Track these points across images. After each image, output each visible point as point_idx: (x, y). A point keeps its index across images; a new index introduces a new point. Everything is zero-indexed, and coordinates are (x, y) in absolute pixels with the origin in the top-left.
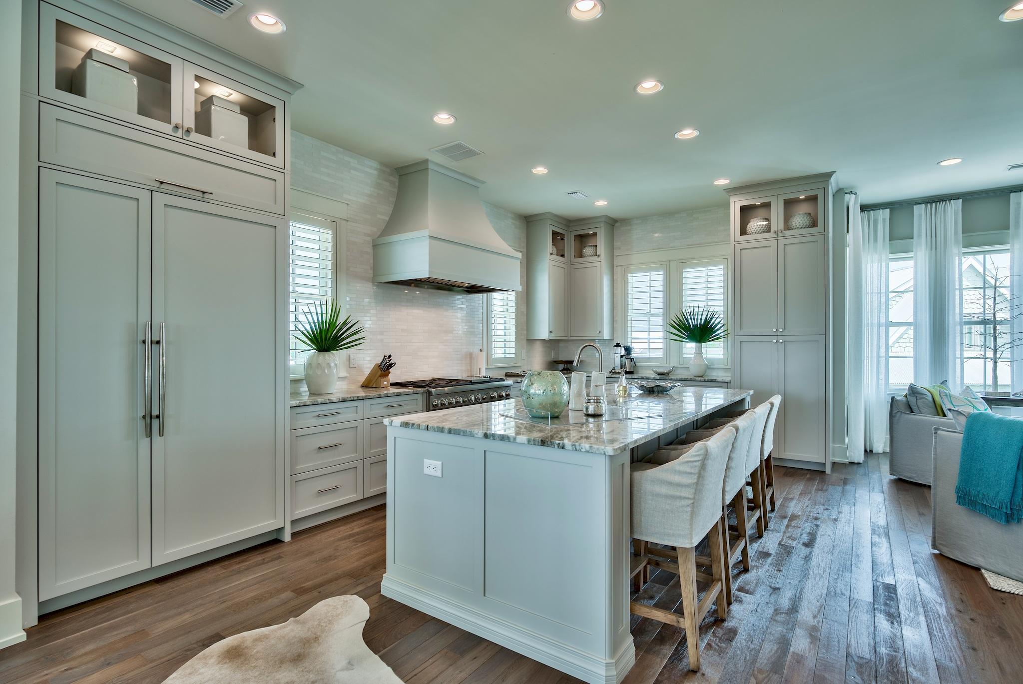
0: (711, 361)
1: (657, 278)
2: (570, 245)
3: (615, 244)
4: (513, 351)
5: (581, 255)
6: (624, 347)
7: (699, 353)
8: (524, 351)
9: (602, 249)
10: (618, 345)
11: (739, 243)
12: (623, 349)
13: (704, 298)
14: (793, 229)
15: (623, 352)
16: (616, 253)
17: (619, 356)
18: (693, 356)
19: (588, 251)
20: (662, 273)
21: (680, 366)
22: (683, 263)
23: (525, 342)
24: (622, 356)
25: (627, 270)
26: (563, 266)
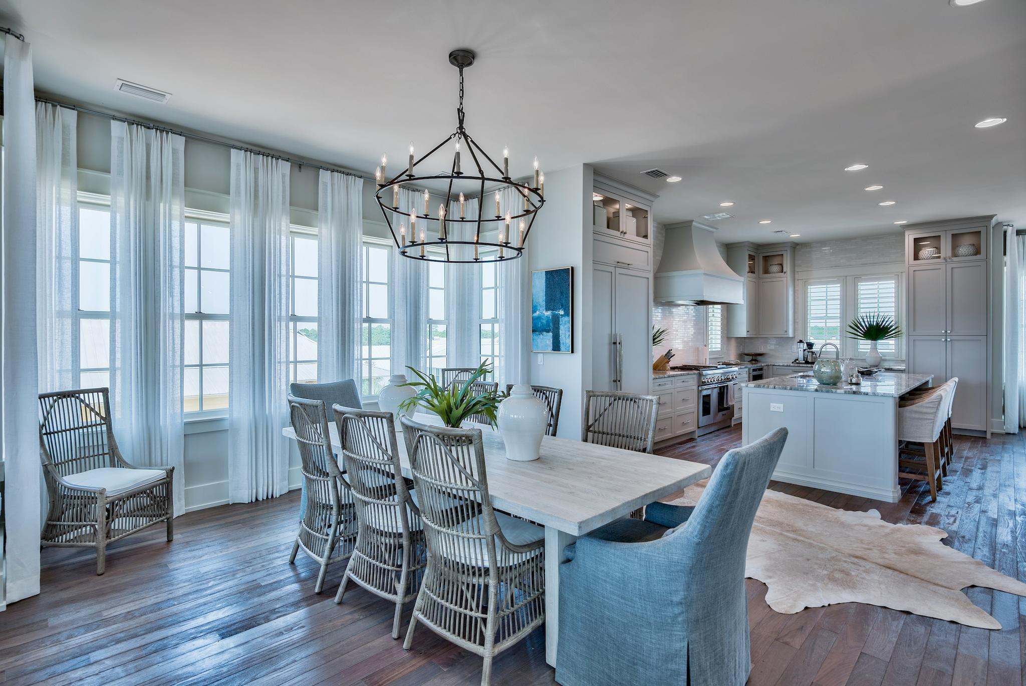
0: (884, 354)
1: (835, 290)
2: (760, 262)
3: (796, 262)
4: (719, 346)
5: (766, 271)
6: (807, 343)
7: (875, 348)
8: (725, 346)
9: (787, 267)
10: (801, 341)
11: (913, 266)
12: (805, 344)
13: (876, 305)
14: (959, 256)
15: (805, 346)
16: (797, 269)
17: (802, 350)
18: (869, 351)
19: (775, 268)
20: (839, 285)
21: (854, 358)
22: (857, 278)
23: (725, 339)
24: (804, 350)
25: (806, 283)
26: (754, 280)
